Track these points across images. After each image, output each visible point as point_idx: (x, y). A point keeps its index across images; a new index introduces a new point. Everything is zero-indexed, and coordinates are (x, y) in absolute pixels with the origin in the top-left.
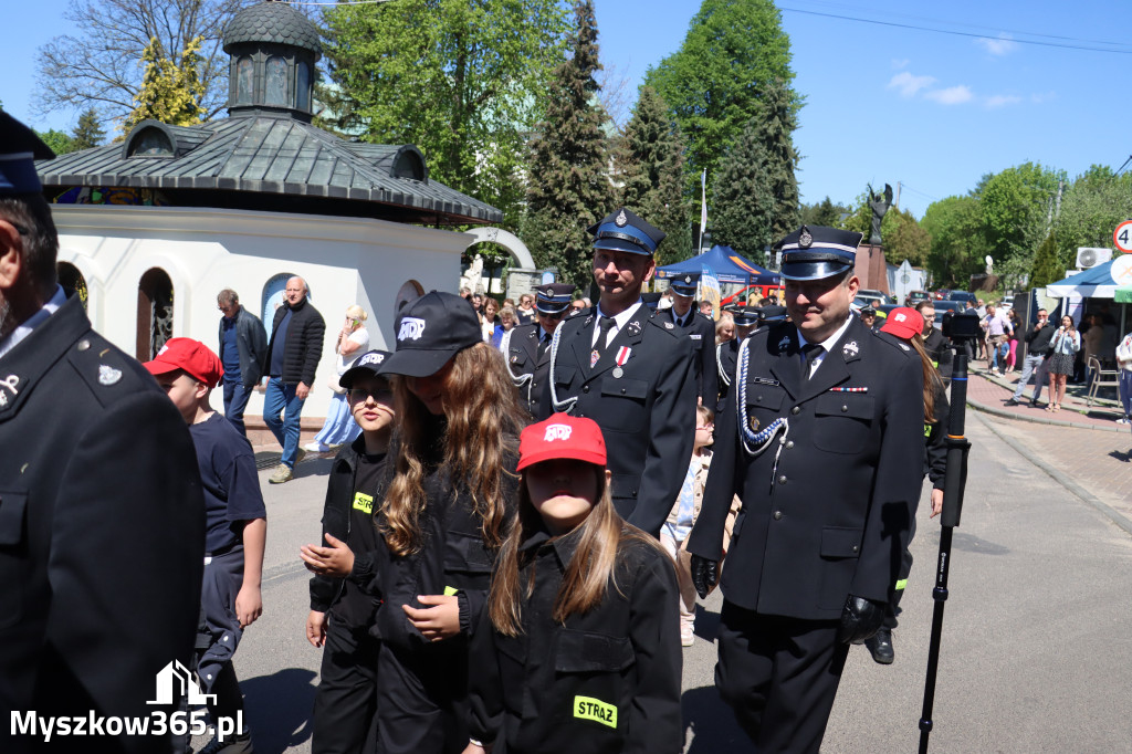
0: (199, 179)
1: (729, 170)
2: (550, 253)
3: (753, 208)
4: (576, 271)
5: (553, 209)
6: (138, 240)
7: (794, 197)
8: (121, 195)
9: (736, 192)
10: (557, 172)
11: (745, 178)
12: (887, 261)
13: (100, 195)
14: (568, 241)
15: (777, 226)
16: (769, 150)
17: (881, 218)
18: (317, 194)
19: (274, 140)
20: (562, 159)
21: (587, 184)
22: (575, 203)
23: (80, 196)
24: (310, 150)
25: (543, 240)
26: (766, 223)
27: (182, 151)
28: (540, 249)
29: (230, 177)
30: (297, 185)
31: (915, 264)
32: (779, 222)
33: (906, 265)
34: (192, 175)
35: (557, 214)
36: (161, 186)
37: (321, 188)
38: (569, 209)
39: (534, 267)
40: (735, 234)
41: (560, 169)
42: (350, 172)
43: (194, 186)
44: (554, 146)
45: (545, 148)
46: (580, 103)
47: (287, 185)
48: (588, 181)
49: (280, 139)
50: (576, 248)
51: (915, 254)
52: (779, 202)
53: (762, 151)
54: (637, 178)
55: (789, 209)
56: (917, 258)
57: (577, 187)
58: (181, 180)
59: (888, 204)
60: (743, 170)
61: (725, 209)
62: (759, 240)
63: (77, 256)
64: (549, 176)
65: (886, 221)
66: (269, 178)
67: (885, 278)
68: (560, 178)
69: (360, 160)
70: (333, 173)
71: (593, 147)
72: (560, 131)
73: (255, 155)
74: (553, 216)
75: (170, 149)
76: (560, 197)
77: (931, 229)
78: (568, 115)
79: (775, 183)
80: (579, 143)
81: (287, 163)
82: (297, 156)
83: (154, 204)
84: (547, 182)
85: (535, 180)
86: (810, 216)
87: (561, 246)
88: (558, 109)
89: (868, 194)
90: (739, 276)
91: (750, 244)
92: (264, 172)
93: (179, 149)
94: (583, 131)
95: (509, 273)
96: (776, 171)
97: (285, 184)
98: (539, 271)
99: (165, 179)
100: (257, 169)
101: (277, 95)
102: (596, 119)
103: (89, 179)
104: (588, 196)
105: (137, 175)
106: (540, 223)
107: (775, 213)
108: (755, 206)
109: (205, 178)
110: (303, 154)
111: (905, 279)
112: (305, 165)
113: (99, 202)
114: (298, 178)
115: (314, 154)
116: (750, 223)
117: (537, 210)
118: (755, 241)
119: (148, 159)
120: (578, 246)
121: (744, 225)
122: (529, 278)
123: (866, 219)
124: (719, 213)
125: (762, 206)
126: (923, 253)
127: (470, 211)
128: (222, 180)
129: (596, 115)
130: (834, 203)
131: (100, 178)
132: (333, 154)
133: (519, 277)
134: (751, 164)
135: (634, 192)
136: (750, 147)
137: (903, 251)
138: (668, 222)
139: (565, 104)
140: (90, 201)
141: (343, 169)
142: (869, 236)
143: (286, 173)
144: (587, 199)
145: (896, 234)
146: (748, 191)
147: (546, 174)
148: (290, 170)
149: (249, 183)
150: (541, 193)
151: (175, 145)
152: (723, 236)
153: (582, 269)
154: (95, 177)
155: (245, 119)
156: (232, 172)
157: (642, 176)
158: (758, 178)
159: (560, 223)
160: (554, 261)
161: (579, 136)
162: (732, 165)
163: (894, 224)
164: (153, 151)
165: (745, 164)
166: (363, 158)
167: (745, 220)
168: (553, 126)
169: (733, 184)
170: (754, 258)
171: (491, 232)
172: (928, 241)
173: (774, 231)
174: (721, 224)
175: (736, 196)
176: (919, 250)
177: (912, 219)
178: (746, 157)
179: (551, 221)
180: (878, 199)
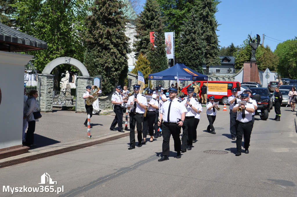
1: (185, 30)
2: (98, 69)
3: (196, 47)
4: (110, 77)
7: (216, 42)
9: (188, 40)
11: (192, 34)
12: (259, 69)
14: (106, 63)
15: (208, 56)
16: (204, 22)
17: (255, 50)
20: (102, 25)
21: (114, 36)
22: (109, 45)
25: (94, 63)
26: (202, 53)
28: (93, 67)
31: (272, 70)
32: (209, 53)
33: (268, 70)
35: (100, 50)
38: (106, 48)
39: (89, 76)
40: (189, 59)
41: (101, 29)
44: (98, 19)
45: (94, 19)
48: (114, 34)
50: (109, 66)
51: (271, 65)
52: (209, 45)
53: (201, 23)
54: (146, 37)
55: (214, 47)
56: (273, 67)
57: (110, 38)
59: (258, 43)
60: (191, 30)
61: (183, 48)
62: (199, 61)
64: (96, 32)
65: (258, 51)
67: (258, 77)
68: (101, 34)
71: (117, 18)
74: (99, 51)
76: (101, 42)
77: (279, 54)
79: (207, 37)
84: (95, 35)
85: (90, 35)
86: (226, 52)
87: (103, 65)
89: (249, 39)
90: (187, 77)
91: (195, 63)
95: (77, 79)
96: (207, 31)
98: (91, 77)
104: (115, 42)
106: (93, 55)
107: (206, 50)
108: (197, 46)
111: (267, 76)
116: (195, 54)
117: (91, 49)
118: (197, 62)
120: (110, 65)
121: (192, 55)
122: (86, 80)
123: (248, 50)
124: (181, 50)
125: (200, 46)
126: (276, 65)
130: (235, 46)
133: (82, 80)
134: (195, 27)
135: (145, 43)
136: (194, 20)
137: (266, 64)
138: (157, 54)
142: (250, 58)
144: (115, 43)
145: (262, 57)
146: (194, 40)
147: (95, 32)
150: (93, 41)
152: (183, 60)
153: (113, 76)
157: (148, 36)
158: (198, 34)
159: (102, 55)
160: (100, 73)
162: (186, 28)
163: (261, 52)
165: (192, 27)
167: (193, 53)
169: (186, 37)
170: (197, 69)
171: (67, 59)
172: (277, 59)
173: (207, 58)
174: (182, 55)
175: (188, 42)
176: (273, 63)
177: (269, 50)
178: (193, 24)
179: (98, 54)
180: (254, 41)
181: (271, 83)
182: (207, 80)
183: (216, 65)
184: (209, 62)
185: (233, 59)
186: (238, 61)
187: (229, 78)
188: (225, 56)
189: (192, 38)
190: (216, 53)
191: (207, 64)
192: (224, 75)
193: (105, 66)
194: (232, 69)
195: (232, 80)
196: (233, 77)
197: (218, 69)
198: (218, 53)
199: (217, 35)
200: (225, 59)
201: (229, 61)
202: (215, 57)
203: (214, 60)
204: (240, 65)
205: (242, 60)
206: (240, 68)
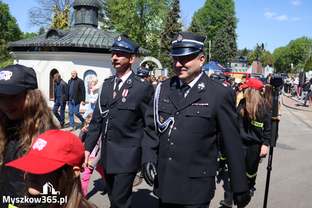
0: (65, 44)
1: (217, 40)
2: (166, 63)
3: (224, 51)
5: (167, 51)
6: (49, 61)
7: (236, 47)
8: (46, 49)
9: (219, 46)
10: (168, 41)
11: (222, 42)
12: (262, 65)
13: (40, 49)
14: (171, 60)
15: (231, 56)
16: (229, 34)
17: (261, 53)
18: (98, 47)
19: (87, 33)
20: (170, 37)
23: (35, 49)
24: (97, 35)
25: (165, 60)
26: (228, 55)
27: (61, 36)
28: (164, 62)
29: (74, 43)
30: (93, 45)
31: (270, 66)
32: (232, 54)
33: (268, 66)
34: (64, 43)
35: (168, 53)
36: (55, 46)
37: (99, 46)
40: (219, 58)
41: (169, 40)
42: (108, 41)
43: (64, 46)
44: (168, 34)
45: (165, 34)
46: (175, 21)
47: (90, 45)
49: (88, 32)
51: (270, 63)
52: (231, 49)
53: (227, 35)
55: (234, 51)
58: (60, 44)
59: (263, 49)
60: (221, 40)
61: (216, 51)
62: (226, 60)
63: (33, 66)
64: (166, 42)
65: (262, 54)
66: (85, 43)
67: (262, 70)
69: (111, 38)
70: (103, 42)
72: (169, 29)
73: (81, 37)
74: (167, 53)
75: (58, 36)
76: (169, 48)
77: (275, 56)
78: (171, 25)
79: (230, 44)
80: (174, 33)
81: (90, 39)
82: (93, 37)
83: (55, 51)
84: (165, 44)
85: (162, 43)
86: (241, 53)
87: (170, 62)
88: (169, 23)
89: (257, 46)
90: (220, 70)
91: (223, 61)
92: (83, 42)
93: (60, 36)
94: (175, 29)
95: (155, 69)
96: (231, 40)
97: (89, 45)
98: (163, 69)
99: (56, 44)
100: (81, 41)
101: (88, 20)
102: (179, 26)
103: (36, 44)
105: (49, 43)
106: (164, 55)
107: (230, 52)
108: (225, 50)
109: (67, 43)
110: (95, 36)
111: (267, 70)
112: (95, 39)
113: (40, 51)
114: (93, 43)
115: (98, 36)
117: (163, 52)
118: (225, 60)
119: (52, 39)
121: (221, 55)
122: (161, 71)
123: (256, 53)
124: (214, 52)
126: (273, 63)
127: (142, 52)
128: (72, 44)
129: (179, 25)
130: (247, 49)
131: (39, 44)
132: (103, 36)
133: (158, 70)
134: (224, 38)
136: (223, 33)
137: (267, 62)
139: (170, 22)
140: (38, 51)
141: (106, 40)
142: (257, 58)
143: (89, 42)
145: (265, 58)
146: (223, 46)
148: (91, 41)
149: (79, 45)
150: (164, 47)
151: (59, 35)
152: (216, 59)
154: (38, 44)
155: (79, 27)
156: (74, 42)
158: (225, 42)
160: (168, 66)
161: (175, 31)
162: (218, 39)
163: (264, 55)
164: (54, 36)
165: (222, 38)
166: (112, 37)
167: (222, 54)
168: (167, 28)
169: (218, 44)
170: (224, 65)
171: (150, 58)
172: (274, 59)
173: (230, 57)
174: (215, 55)
175: (219, 47)
176: (271, 62)
177: (270, 53)
178: (222, 36)
179: (167, 55)
180: (260, 48)
181: (270, 74)
182: (231, 72)
183: (235, 61)
184: (231, 60)
185: (246, 58)
186: (249, 60)
187: (243, 71)
188: (241, 56)
189: (222, 45)
190: (236, 54)
191: (230, 61)
192: (240, 68)
193: (171, 62)
194: (245, 64)
195: (246, 72)
196: (246, 70)
197: (236, 64)
198: (237, 54)
199: (237, 43)
200: (241, 58)
201: (243, 59)
202: (235, 57)
203: (234, 58)
204: (251, 62)
205: (252, 59)
206: (251, 64)
